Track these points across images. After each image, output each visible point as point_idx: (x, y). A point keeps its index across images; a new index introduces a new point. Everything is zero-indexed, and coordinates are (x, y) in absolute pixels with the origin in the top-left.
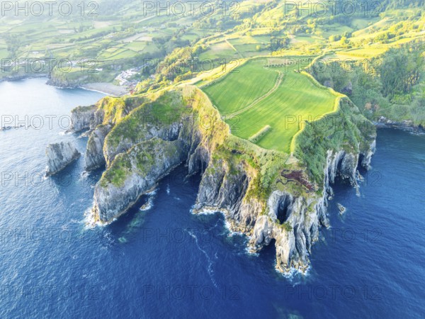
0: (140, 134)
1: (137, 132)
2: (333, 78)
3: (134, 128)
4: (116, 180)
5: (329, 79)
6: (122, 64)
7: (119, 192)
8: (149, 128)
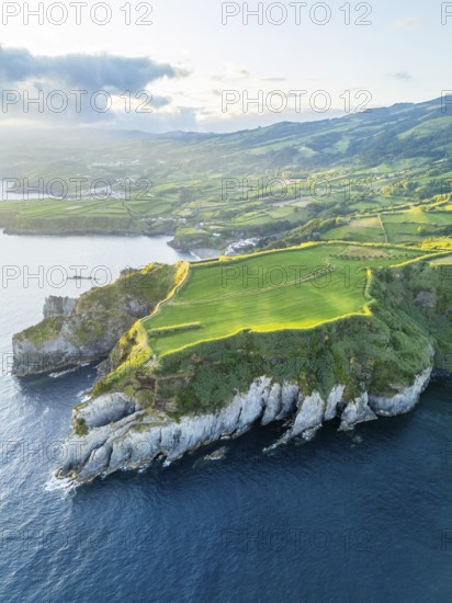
0: (116, 303)
2: (438, 290)
3: (113, 296)
4: (36, 338)
5: (428, 290)
7: (35, 350)
8: (128, 300)
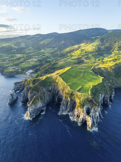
1: (39, 89)
4: (35, 104)
5: (98, 73)
6: (28, 68)
7: (35, 108)
8: (42, 88)
